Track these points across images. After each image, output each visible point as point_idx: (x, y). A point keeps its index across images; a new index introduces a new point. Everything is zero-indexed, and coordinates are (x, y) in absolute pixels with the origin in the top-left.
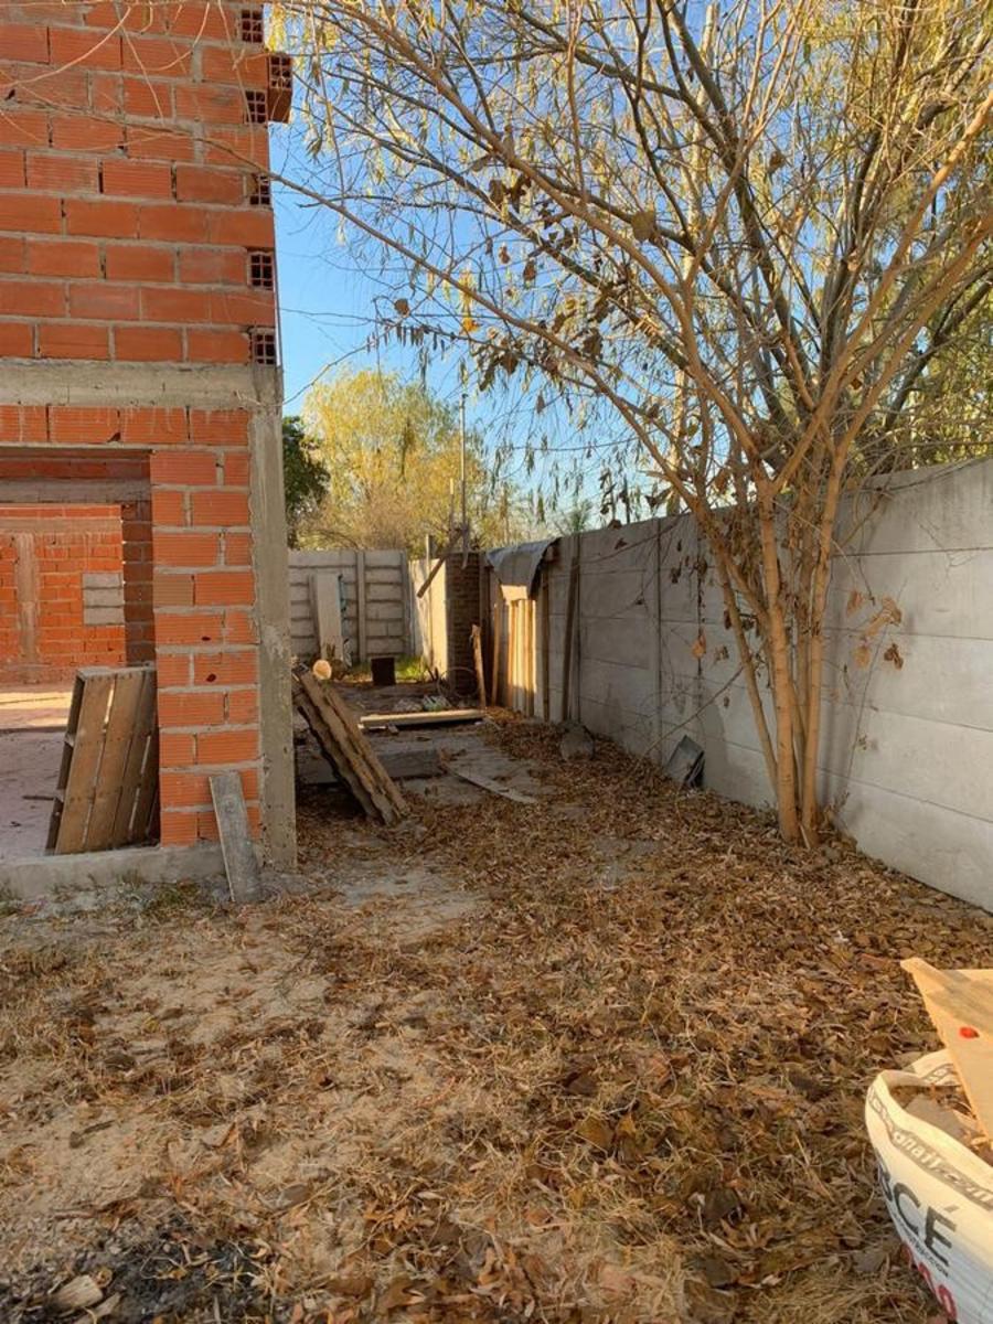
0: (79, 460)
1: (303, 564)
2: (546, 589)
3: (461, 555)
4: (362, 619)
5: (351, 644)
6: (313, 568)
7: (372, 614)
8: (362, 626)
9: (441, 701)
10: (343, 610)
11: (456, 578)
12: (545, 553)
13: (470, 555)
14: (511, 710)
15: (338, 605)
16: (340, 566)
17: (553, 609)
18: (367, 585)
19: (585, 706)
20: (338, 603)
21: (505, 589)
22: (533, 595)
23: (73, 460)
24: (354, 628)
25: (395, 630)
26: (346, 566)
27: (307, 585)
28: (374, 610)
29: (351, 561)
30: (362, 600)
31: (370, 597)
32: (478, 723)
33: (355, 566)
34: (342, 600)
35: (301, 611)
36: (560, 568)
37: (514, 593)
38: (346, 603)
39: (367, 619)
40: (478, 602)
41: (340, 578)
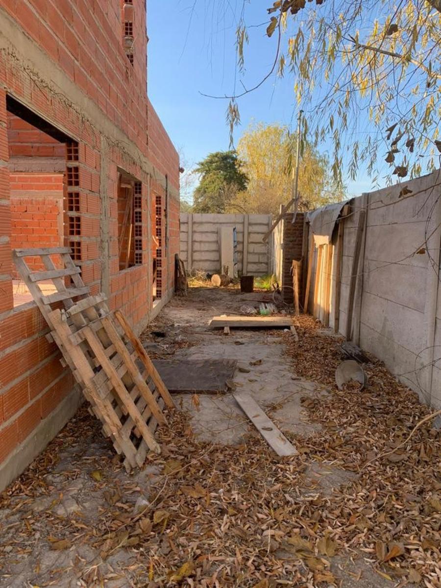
0: (37, 145)
1: (216, 221)
2: (342, 236)
3: (293, 214)
4: (245, 253)
5: (239, 266)
6: (221, 223)
7: (251, 250)
8: (245, 257)
9: (271, 308)
10: (235, 247)
11: (288, 229)
12: (342, 211)
13: (298, 215)
14: (314, 319)
15: (232, 245)
16: (235, 223)
17: (346, 252)
18: (249, 233)
19: (364, 331)
20: (233, 242)
21: (316, 237)
22: (333, 241)
23: (35, 145)
24: (241, 257)
25: (263, 259)
26: (238, 223)
27: (217, 233)
28: (252, 248)
29: (241, 220)
30: (246, 243)
31: (250, 240)
32: (286, 330)
33: (243, 223)
34: (235, 241)
35: (214, 247)
36: (352, 221)
37: (321, 240)
38: (237, 243)
39: (248, 253)
40: (301, 245)
41: (234, 229)
